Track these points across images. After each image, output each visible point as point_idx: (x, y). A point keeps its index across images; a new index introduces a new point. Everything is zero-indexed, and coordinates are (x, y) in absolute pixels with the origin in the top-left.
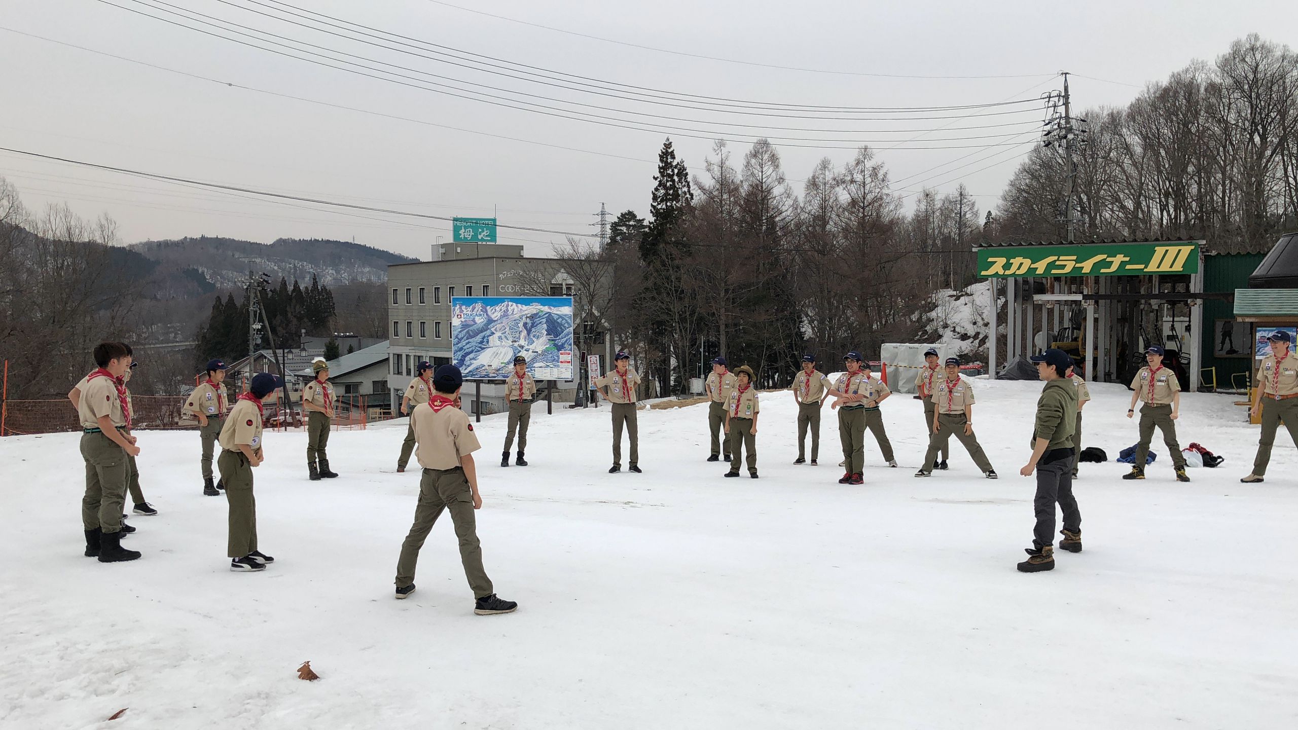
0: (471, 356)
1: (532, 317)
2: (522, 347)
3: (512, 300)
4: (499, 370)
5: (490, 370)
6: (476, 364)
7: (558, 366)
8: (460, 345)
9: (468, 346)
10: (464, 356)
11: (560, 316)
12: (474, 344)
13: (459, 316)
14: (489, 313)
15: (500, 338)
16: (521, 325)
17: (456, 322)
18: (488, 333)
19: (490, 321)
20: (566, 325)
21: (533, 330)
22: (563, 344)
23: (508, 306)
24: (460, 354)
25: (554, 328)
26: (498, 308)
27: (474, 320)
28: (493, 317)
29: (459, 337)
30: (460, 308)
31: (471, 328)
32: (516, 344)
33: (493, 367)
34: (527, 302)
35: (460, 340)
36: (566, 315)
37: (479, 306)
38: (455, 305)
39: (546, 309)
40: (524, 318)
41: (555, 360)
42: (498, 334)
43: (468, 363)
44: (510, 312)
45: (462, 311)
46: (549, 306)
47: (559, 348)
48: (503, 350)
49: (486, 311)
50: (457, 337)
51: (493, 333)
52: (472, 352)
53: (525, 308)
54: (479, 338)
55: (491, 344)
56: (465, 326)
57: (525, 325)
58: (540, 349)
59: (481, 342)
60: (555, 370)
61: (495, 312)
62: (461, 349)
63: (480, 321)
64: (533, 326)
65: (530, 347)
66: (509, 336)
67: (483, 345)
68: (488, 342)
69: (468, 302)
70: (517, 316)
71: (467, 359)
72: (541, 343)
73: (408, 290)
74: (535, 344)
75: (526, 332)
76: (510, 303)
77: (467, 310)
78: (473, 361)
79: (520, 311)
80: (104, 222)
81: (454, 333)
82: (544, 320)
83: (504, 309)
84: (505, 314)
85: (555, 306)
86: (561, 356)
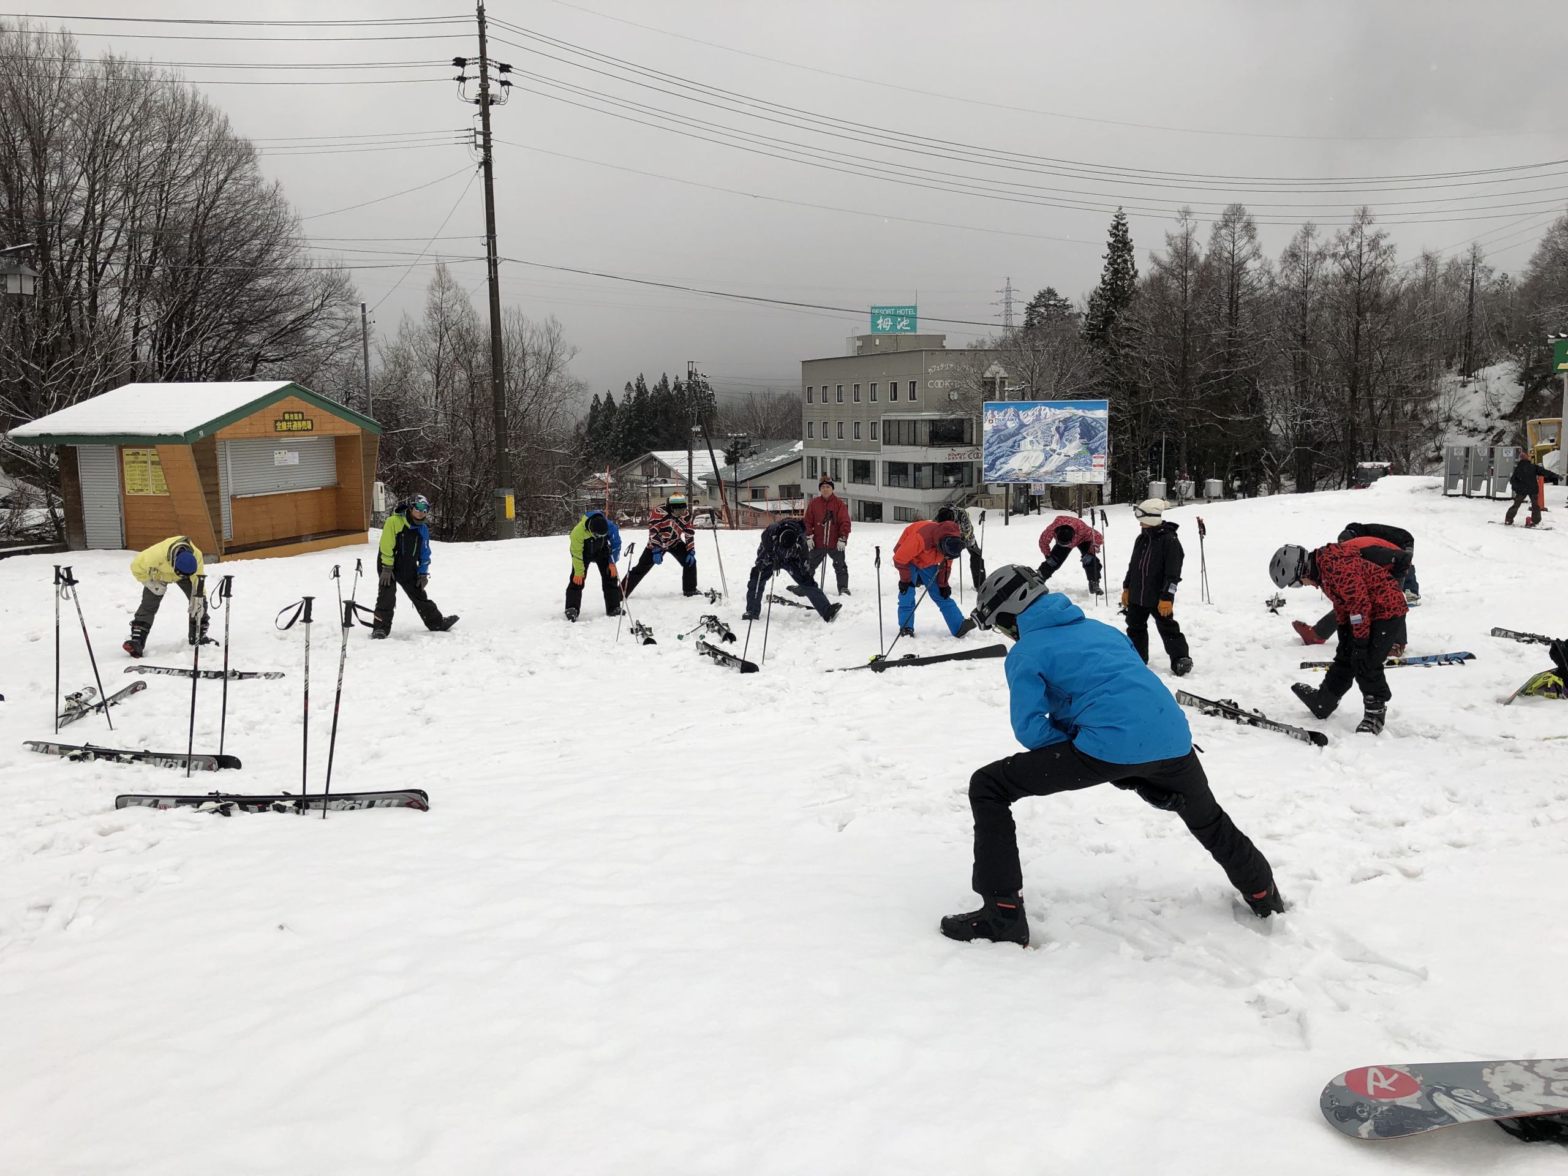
0: (1002, 460)
1: (1066, 421)
2: (1054, 451)
3: (1044, 404)
4: (1030, 474)
5: (1020, 474)
6: (1006, 468)
7: (1091, 470)
8: (991, 450)
9: (999, 450)
10: (995, 461)
11: (1094, 420)
12: (1005, 448)
13: (991, 421)
14: (1021, 417)
15: (1031, 442)
16: (1053, 429)
17: (987, 427)
18: (1019, 437)
19: (1022, 425)
20: (1101, 429)
21: (1066, 433)
22: (1096, 448)
23: (1040, 410)
24: (991, 458)
25: (1088, 431)
26: (1030, 413)
27: (1005, 425)
28: (1026, 421)
29: (991, 442)
30: (992, 413)
31: (1002, 433)
32: (1048, 448)
33: (1024, 471)
34: (1060, 407)
35: (991, 445)
36: (1100, 419)
37: (1011, 411)
38: (987, 411)
39: (1080, 413)
40: (1057, 422)
41: (1088, 465)
42: (1030, 438)
43: (999, 467)
44: (1043, 416)
45: (993, 416)
46: (1084, 409)
47: (1092, 451)
48: (1035, 454)
49: (1019, 416)
50: (988, 442)
51: (1025, 438)
52: (1002, 456)
53: (1058, 412)
54: (1010, 442)
55: (1022, 448)
56: (996, 431)
57: (1058, 429)
58: (1072, 453)
59: (1012, 447)
60: (1088, 474)
61: (1027, 417)
62: (992, 454)
63: (1012, 425)
64: (1066, 429)
65: (1062, 451)
66: (1040, 441)
67: (1014, 450)
68: (1019, 446)
69: (1000, 408)
70: (1049, 420)
71: (998, 463)
72: (1074, 447)
74: (1066, 448)
75: (1058, 436)
76: (1043, 408)
77: (999, 415)
78: (1005, 466)
79: (1052, 414)
81: (985, 438)
82: (1078, 424)
83: (1037, 413)
84: (1038, 419)
85: (1089, 410)
86: (1094, 460)
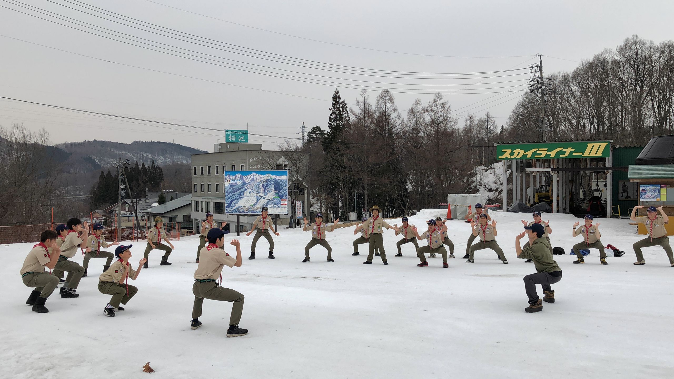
0: (235, 201)
1: (267, 181)
2: (261, 197)
3: (256, 172)
4: (249, 209)
5: (245, 209)
6: (237, 206)
7: (280, 206)
8: (229, 196)
9: (233, 196)
10: (231, 202)
11: (281, 181)
12: (236, 195)
13: (228, 181)
14: (244, 179)
15: (250, 192)
16: (261, 185)
17: (227, 184)
18: (244, 189)
19: (245, 183)
20: (284, 185)
21: (267, 188)
22: (283, 195)
23: (254, 175)
24: (229, 200)
25: (278, 187)
26: (249, 177)
27: (236, 183)
28: (246, 181)
29: (229, 192)
30: (229, 177)
31: (235, 187)
32: (258, 195)
33: (246, 207)
34: (264, 174)
35: (229, 193)
36: (284, 180)
37: (239, 176)
38: (226, 175)
39: (274, 177)
40: (262, 181)
41: (279, 204)
42: (249, 190)
43: (233, 205)
44: (255, 179)
45: (230, 178)
46: (276, 175)
47: (281, 197)
48: (252, 199)
49: (243, 178)
50: (227, 192)
51: (246, 190)
52: (235, 199)
53: (263, 176)
54: (239, 192)
55: (245, 195)
56: (231, 186)
57: (263, 185)
58: (271, 198)
59: (240, 194)
60: (279, 208)
61: (247, 179)
62: (229, 198)
63: (239, 183)
64: (267, 186)
65: (266, 197)
66: (254, 191)
67: (241, 196)
68: (243, 194)
69: (233, 174)
70: (259, 181)
71: (233, 203)
72: (271, 195)
73: (202, 167)
74: (268, 195)
75: (263, 189)
76: (255, 174)
77: (232, 178)
78: (236, 204)
79: (260, 178)
80: (42, 133)
81: (226, 190)
82: (273, 183)
83: (252, 177)
84: (253, 180)
85: (278, 176)
86: (282, 201)
